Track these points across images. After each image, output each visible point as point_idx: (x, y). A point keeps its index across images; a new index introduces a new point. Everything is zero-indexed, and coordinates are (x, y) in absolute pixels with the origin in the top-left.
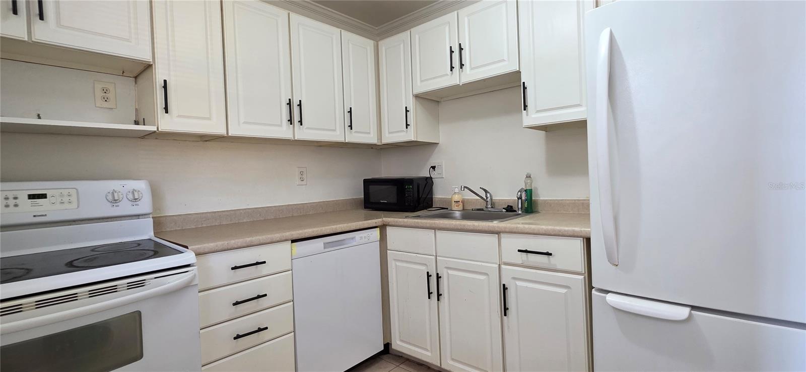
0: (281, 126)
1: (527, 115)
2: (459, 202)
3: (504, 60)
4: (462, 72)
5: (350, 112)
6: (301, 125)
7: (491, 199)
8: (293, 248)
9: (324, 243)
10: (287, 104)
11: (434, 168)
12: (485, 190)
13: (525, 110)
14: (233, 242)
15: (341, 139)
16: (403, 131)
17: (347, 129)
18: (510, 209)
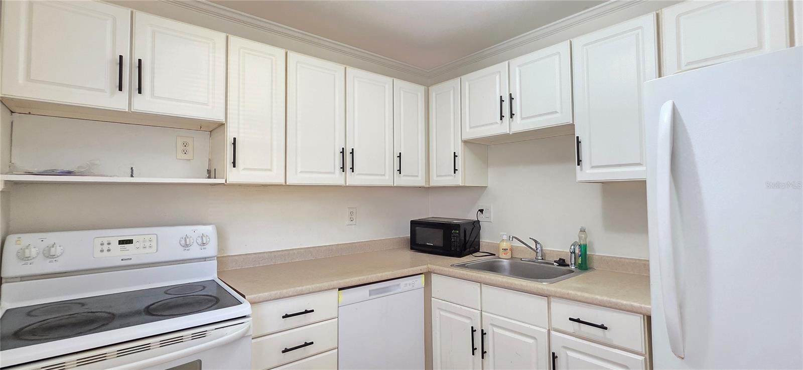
0: (334, 173)
1: (581, 170)
2: (507, 249)
3: (556, 112)
4: (512, 121)
5: (400, 157)
6: (353, 172)
7: (542, 250)
8: (340, 296)
9: (370, 291)
10: (341, 152)
11: (481, 211)
12: (536, 242)
13: (579, 165)
14: (285, 292)
15: (390, 184)
16: (451, 175)
17: (396, 173)
18: (562, 262)
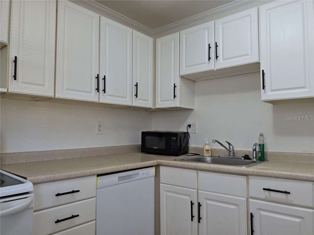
0: (91, 92)
1: (265, 92)
2: (209, 150)
3: (248, 55)
4: (217, 61)
5: (137, 85)
6: (105, 92)
7: (233, 150)
8: (98, 181)
9: (119, 178)
10: (96, 78)
11: (190, 126)
12: (229, 144)
13: (263, 88)
14: (57, 175)
15: (129, 104)
16: (171, 100)
17: (134, 97)
18: (247, 157)
